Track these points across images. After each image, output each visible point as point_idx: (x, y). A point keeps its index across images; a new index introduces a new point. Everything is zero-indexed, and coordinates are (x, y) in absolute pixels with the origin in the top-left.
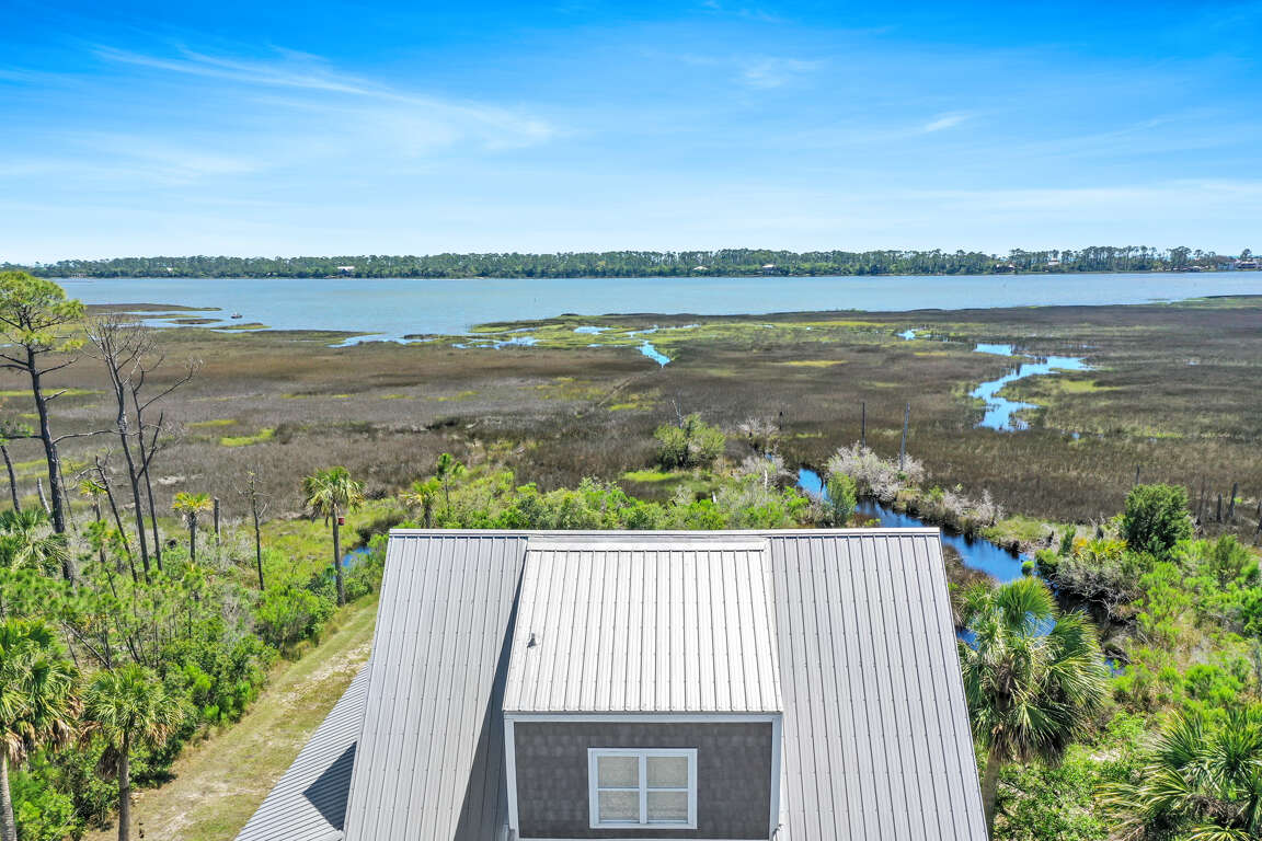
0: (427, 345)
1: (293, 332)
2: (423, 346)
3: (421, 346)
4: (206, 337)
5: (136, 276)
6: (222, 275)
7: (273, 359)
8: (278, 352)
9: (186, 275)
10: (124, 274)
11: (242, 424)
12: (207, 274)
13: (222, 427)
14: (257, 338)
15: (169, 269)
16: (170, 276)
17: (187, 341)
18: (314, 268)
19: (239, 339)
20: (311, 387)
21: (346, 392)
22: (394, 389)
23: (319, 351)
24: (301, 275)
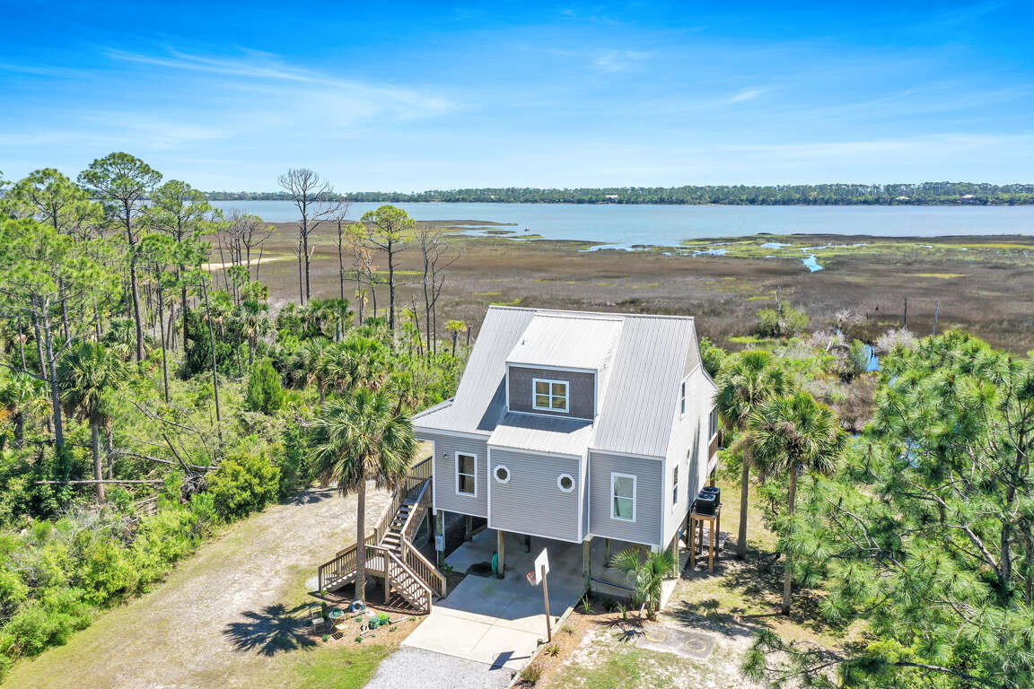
0: (645, 252)
1: (558, 241)
2: (643, 252)
3: (640, 253)
4: (502, 243)
5: (471, 201)
6: (526, 201)
7: (539, 257)
8: (543, 253)
9: (503, 201)
10: (464, 200)
11: (504, 295)
12: (516, 200)
13: (492, 296)
14: (534, 244)
15: (492, 197)
16: (493, 201)
17: (489, 245)
18: (589, 196)
19: (522, 245)
20: (554, 276)
21: (576, 280)
22: (607, 279)
23: (569, 254)
24: (580, 202)
